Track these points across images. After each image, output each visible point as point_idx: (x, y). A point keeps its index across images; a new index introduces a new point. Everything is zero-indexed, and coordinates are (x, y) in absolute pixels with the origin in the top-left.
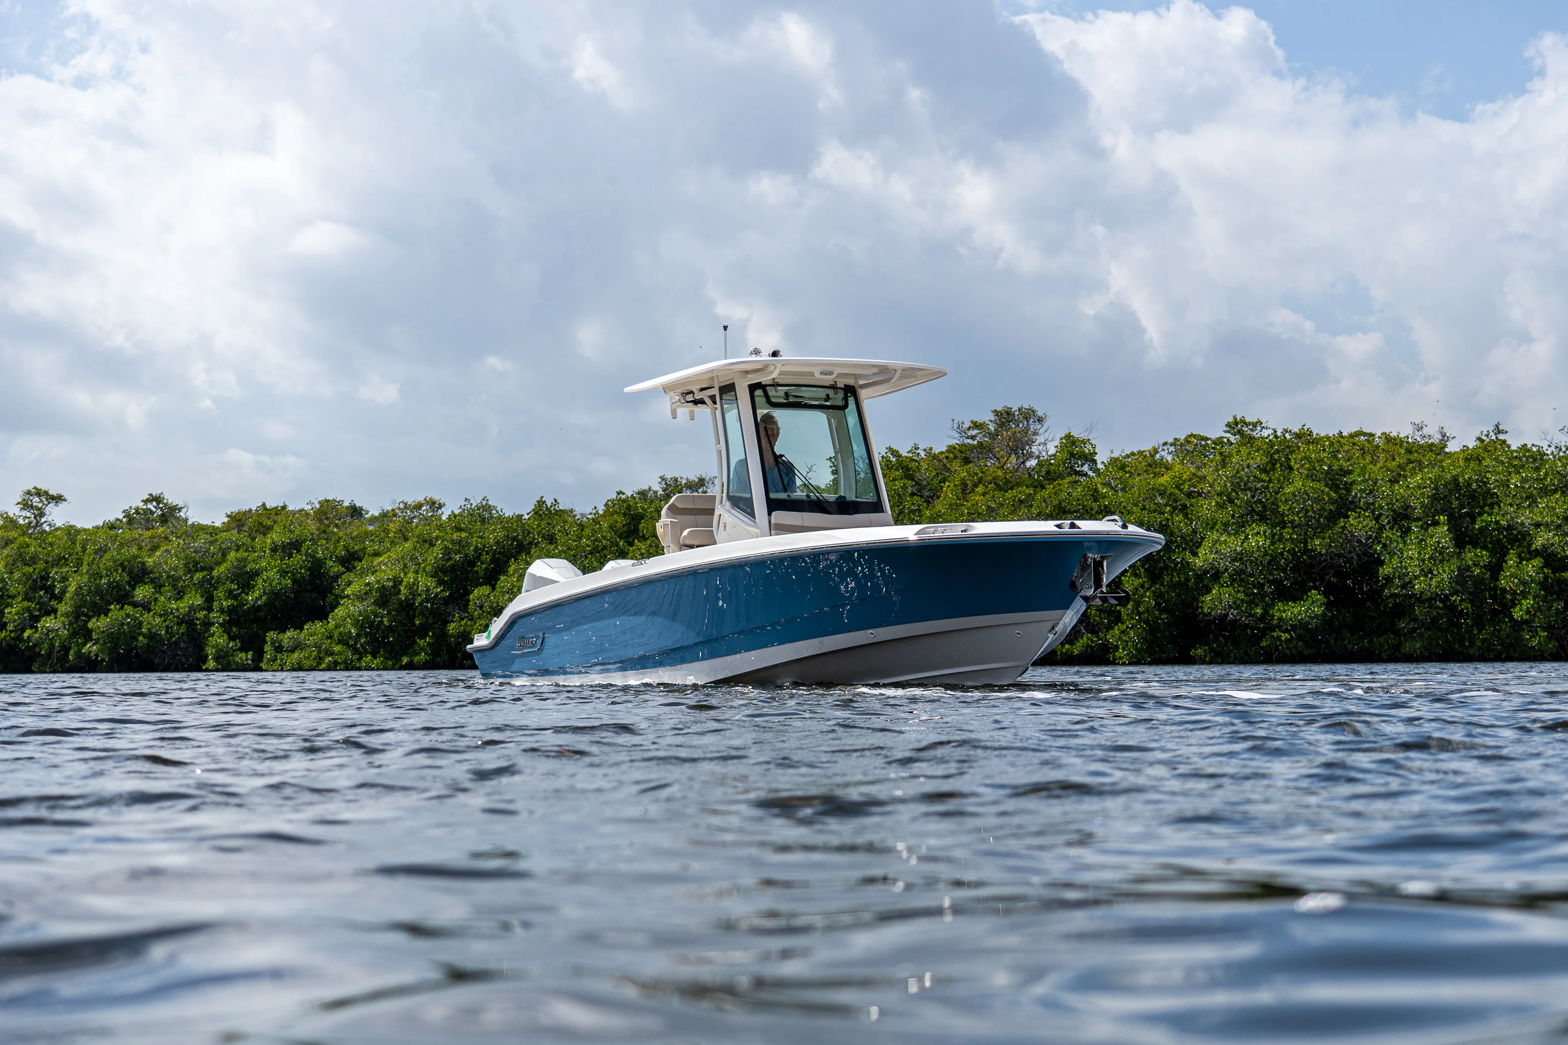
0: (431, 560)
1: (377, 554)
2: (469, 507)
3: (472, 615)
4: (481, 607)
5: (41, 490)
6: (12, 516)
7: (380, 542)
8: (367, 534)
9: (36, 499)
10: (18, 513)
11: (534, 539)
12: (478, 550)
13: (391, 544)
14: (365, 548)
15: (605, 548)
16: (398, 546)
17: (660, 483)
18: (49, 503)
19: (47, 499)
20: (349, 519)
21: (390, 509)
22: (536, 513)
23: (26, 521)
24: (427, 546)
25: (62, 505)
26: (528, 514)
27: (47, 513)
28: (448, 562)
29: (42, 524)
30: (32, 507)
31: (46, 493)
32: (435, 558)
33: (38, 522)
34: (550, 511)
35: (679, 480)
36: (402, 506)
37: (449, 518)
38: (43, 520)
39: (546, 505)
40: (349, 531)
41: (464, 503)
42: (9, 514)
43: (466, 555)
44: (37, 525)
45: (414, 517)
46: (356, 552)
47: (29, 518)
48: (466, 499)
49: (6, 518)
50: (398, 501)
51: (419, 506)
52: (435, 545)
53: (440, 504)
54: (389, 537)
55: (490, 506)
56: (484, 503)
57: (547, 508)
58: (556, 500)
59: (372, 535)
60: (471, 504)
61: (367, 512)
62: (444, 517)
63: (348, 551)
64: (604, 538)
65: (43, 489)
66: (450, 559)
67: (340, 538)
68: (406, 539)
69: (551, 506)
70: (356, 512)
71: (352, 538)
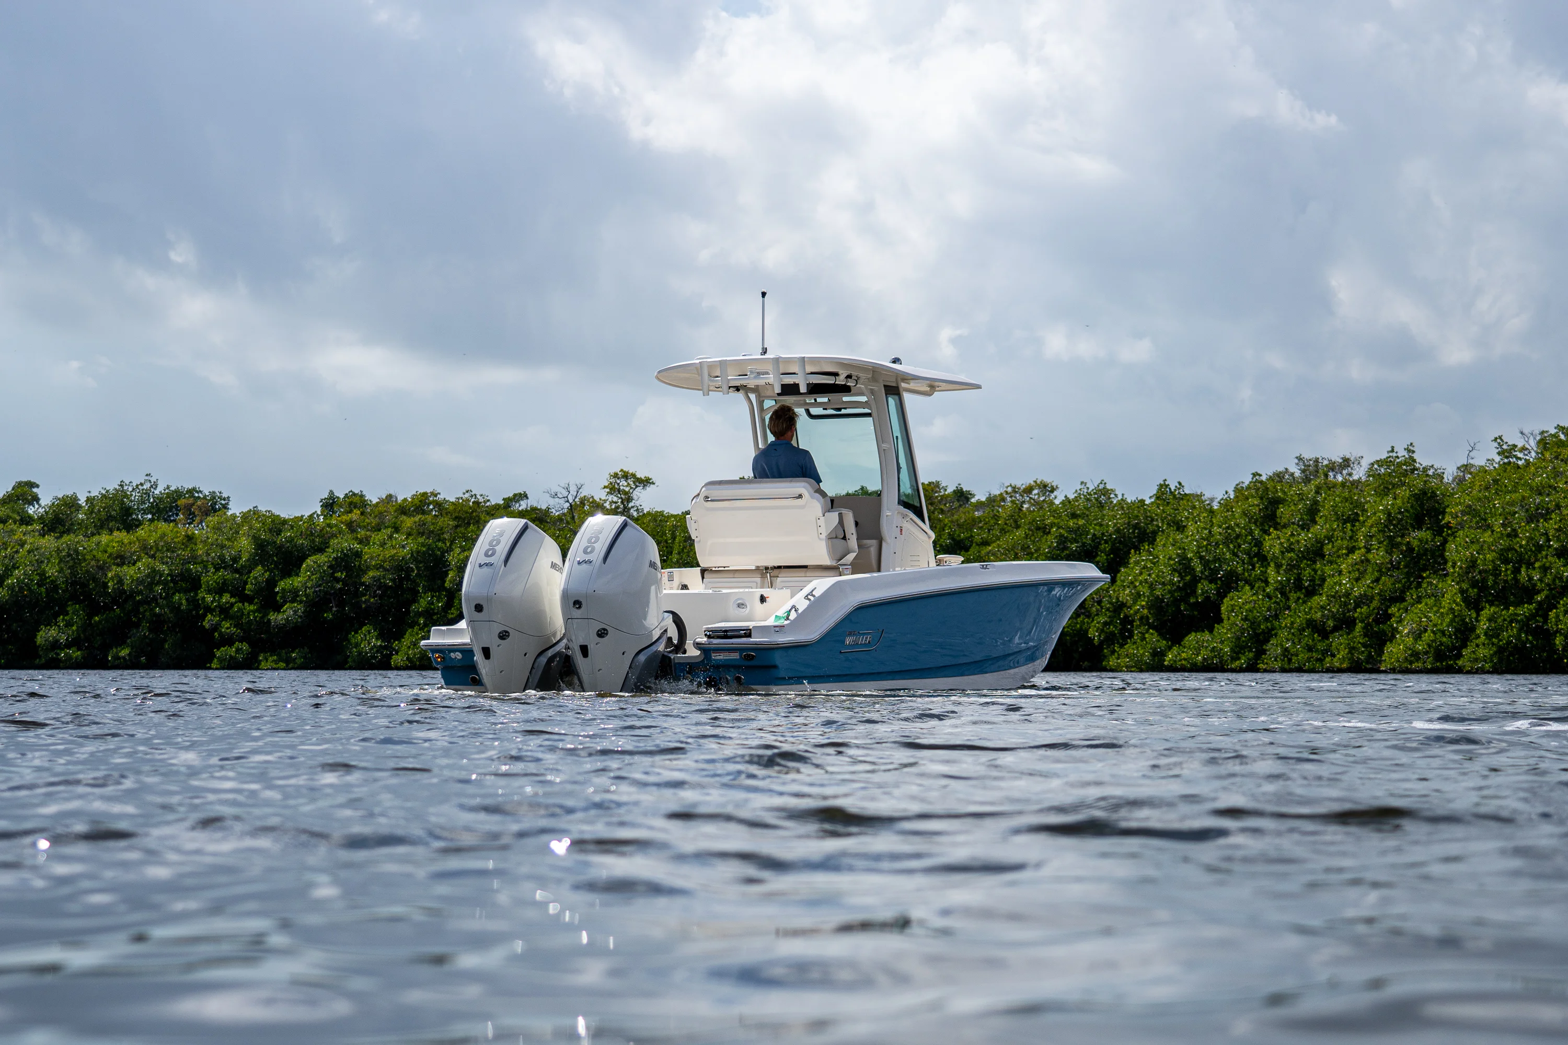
0: (1045, 549)
1: (985, 543)
2: (1086, 491)
3: (1089, 612)
4: (1099, 602)
5: (628, 473)
6: (598, 500)
7: (989, 530)
8: (974, 522)
9: (623, 483)
10: (603, 498)
11: (1157, 526)
12: (1097, 538)
13: (1000, 532)
14: (972, 536)
15: (1238, 536)
16: (1008, 534)
17: (1297, 464)
18: (637, 486)
19: (634, 482)
20: (956, 504)
21: (997, 493)
22: (1158, 498)
23: (613, 507)
24: (1040, 533)
25: (650, 489)
26: (1150, 497)
27: (635, 497)
28: (1063, 552)
29: (629, 509)
30: (619, 491)
31: (634, 475)
32: (1050, 547)
33: (625, 507)
34: (1174, 496)
35: (1320, 460)
36: (1009, 489)
37: (1063, 503)
38: (631, 505)
39: (1170, 489)
40: (956, 517)
41: (1080, 487)
42: (595, 498)
43: (1084, 544)
44: (624, 510)
45: (1024, 502)
46: (962, 540)
47: (616, 503)
48: (1082, 483)
49: (592, 502)
50: (1006, 485)
51: (1029, 490)
52: (1049, 532)
53: (1052, 487)
54: (999, 524)
55: (1108, 490)
56: (1101, 486)
57: (1171, 492)
58: (1180, 483)
59: (981, 521)
60: (1088, 488)
61: (973, 496)
62: (1057, 502)
63: (953, 539)
64: (1238, 525)
65: (631, 472)
66: (1065, 548)
67: (945, 525)
68: (1018, 527)
69: (1175, 490)
70: (962, 496)
71: (960, 526)
